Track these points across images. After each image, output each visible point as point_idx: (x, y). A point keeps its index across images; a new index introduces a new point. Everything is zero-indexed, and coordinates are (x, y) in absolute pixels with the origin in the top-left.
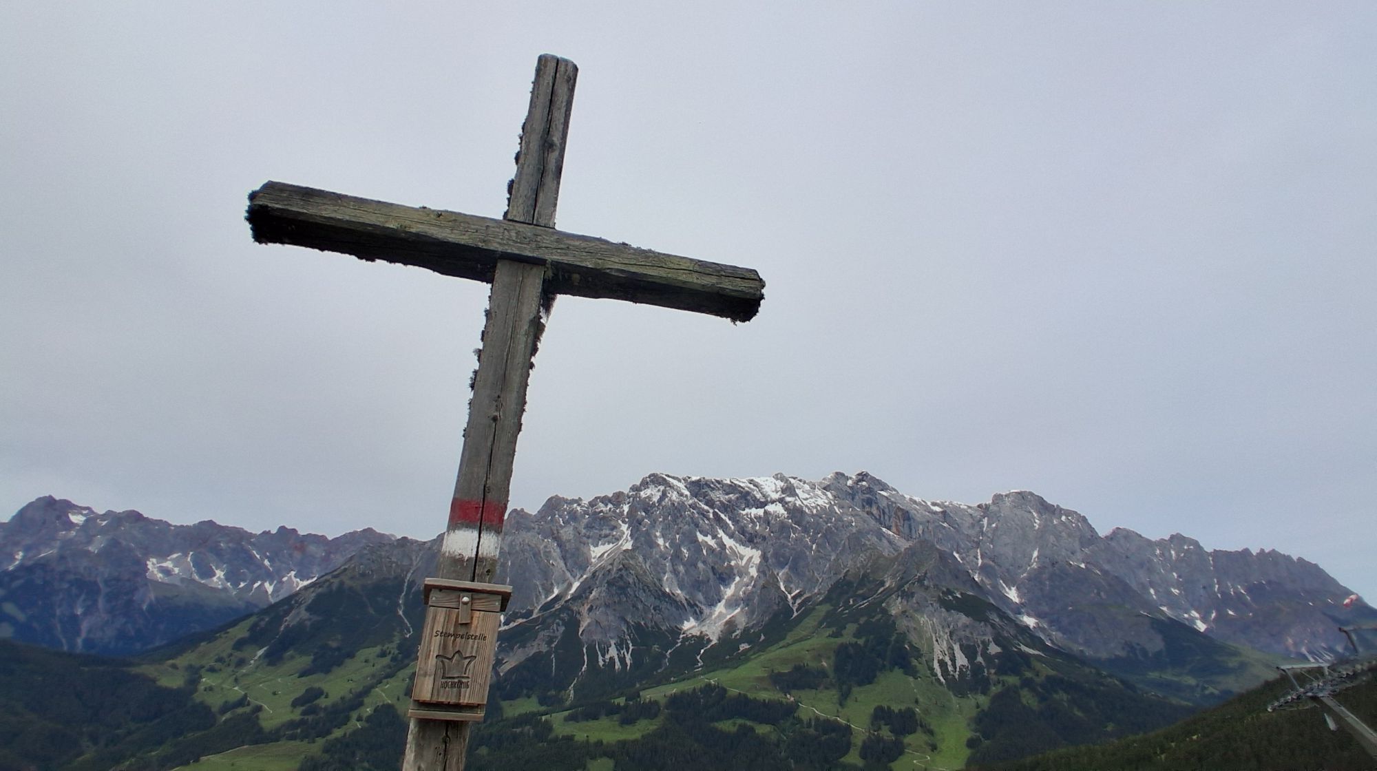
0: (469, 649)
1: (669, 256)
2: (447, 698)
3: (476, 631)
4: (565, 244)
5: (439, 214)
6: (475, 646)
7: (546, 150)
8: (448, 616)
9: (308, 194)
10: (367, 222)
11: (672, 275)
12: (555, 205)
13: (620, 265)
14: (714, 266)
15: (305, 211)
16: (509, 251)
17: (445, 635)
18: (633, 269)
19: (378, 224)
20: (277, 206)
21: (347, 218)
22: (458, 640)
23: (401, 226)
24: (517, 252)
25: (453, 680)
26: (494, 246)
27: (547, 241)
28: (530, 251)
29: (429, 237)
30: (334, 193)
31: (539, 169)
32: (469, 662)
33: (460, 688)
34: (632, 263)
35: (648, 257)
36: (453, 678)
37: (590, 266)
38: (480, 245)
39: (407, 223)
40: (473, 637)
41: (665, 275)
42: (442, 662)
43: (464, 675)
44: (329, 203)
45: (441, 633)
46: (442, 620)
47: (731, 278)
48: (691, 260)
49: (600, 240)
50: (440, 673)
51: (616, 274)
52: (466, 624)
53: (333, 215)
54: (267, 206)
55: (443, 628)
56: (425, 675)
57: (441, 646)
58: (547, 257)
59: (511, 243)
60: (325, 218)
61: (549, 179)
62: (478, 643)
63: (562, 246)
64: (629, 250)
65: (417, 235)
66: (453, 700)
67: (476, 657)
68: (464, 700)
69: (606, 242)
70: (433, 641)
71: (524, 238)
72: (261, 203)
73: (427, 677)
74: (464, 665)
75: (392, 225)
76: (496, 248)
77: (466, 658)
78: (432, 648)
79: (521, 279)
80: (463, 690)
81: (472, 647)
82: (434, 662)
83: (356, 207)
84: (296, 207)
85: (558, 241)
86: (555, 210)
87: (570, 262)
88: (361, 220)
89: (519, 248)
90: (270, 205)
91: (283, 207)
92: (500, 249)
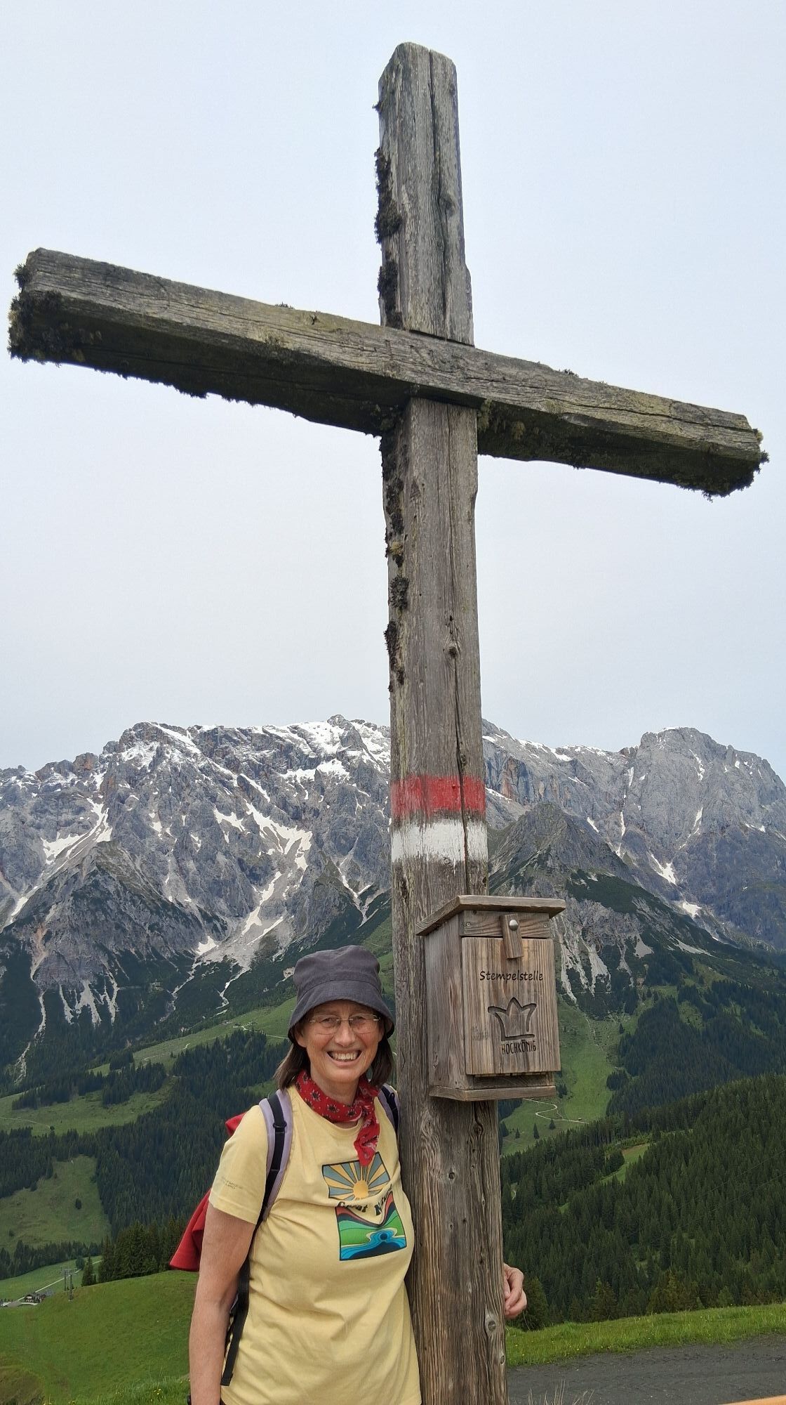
0: (526, 994)
1: (634, 393)
2: (514, 1067)
3: (528, 968)
4: (498, 373)
5: (315, 318)
6: (532, 989)
7: (443, 213)
8: (491, 948)
9: (112, 275)
10: (220, 329)
11: (648, 423)
12: (470, 308)
13: (580, 408)
14: (693, 409)
15: (121, 307)
16: (431, 384)
17: (493, 977)
18: (598, 415)
19: (236, 333)
20: (74, 295)
21: (188, 321)
22: (510, 982)
23: (270, 338)
24: (442, 386)
25: (515, 1041)
26: (408, 375)
27: (474, 368)
28: (458, 385)
29: (316, 359)
30: (150, 276)
31: (439, 245)
32: (530, 1014)
33: (525, 1051)
34: (592, 404)
35: (609, 396)
36: (514, 1038)
37: (543, 410)
38: (390, 373)
39: (276, 333)
40: (527, 977)
41: (640, 424)
42: (497, 1015)
43: (528, 1033)
44: (147, 292)
45: (488, 974)
46: (484, 955)
47: (720, 428)
48: (664, 400)
49: (538, 365)
50: (498, 1033)
51: (577, 422)
52: (515, 959)
53: (165, 316)
54: (59, 296)
55: (488, 965)
56: (481, 1037)
57: (492, 994)
58: (483, 394)
59: (427, 369)
60: (155, 320)
61: (453, 263)
62: (535, 985)
63: (495, 376)
64: (582, 383)
65: (297, 354)
66: (520, 1069)
67: (535, 1005)
68: (535, 1068)
69: (548, 370)
70: (480, 987)
71: (442, 362)
72: (47, 289)
73: (484, 1041)
74: (523, 1018)
75: (257, 336)
76: (413, 378)
77: (525, 1007)
78: (481, 997)
79: (447, 430)
80: (530, 1054)
81: (529, 991)
82: (487, 1018)
83: (193, 303)
84: (104, 299)
85: (488, 367)
86: (471, 317)
87: (516, 404)
88: (210, 326)
89: (443, 380)
90: (63, 293)
91: (87, 298)
92: (419, 380)
